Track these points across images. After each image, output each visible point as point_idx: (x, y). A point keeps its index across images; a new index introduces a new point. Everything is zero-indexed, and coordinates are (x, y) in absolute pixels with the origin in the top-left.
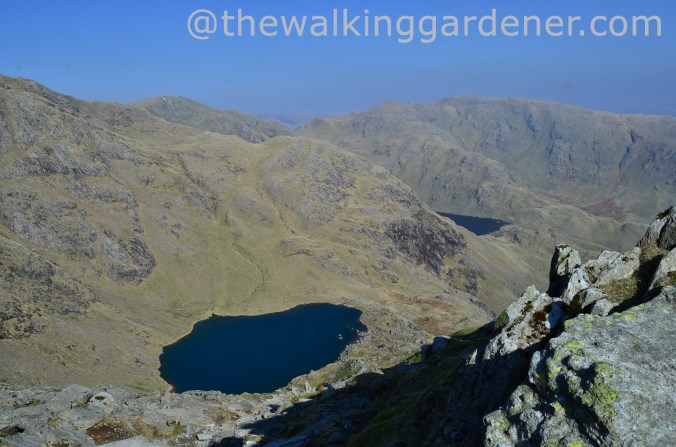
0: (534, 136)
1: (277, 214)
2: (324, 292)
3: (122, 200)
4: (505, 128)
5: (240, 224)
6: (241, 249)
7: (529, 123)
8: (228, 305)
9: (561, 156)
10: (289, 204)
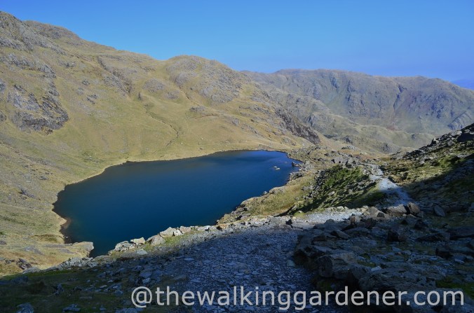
0: (337, 91)
1: (184, 95)
2: (240, 142)
3: (39, 69)
4: (318, 86)
5: (151, 99)
6: (154, 115)
7: (333, 83)
8: (143, 154)
9: (355, 102)
10: (193, 88)
